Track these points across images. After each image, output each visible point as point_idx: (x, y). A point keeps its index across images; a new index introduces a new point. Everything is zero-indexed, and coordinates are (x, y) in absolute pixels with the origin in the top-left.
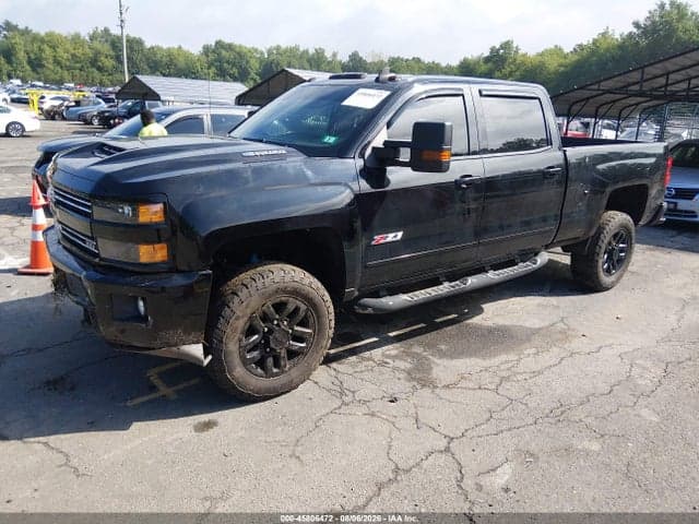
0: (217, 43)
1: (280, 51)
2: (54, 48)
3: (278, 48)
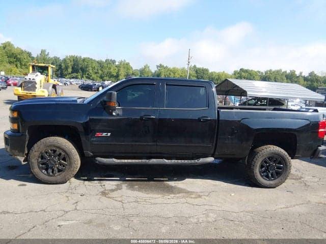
0: (241, 70)
1: (272, 72)
2: (174, 73)
3: (270, 71)
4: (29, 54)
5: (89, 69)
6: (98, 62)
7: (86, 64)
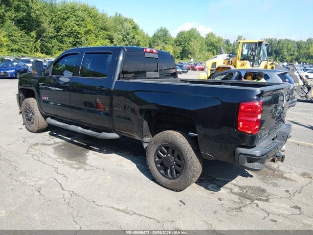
4: (227, 42)
5: (283, 52)
6: (297, 43)
7: (281, 45)
